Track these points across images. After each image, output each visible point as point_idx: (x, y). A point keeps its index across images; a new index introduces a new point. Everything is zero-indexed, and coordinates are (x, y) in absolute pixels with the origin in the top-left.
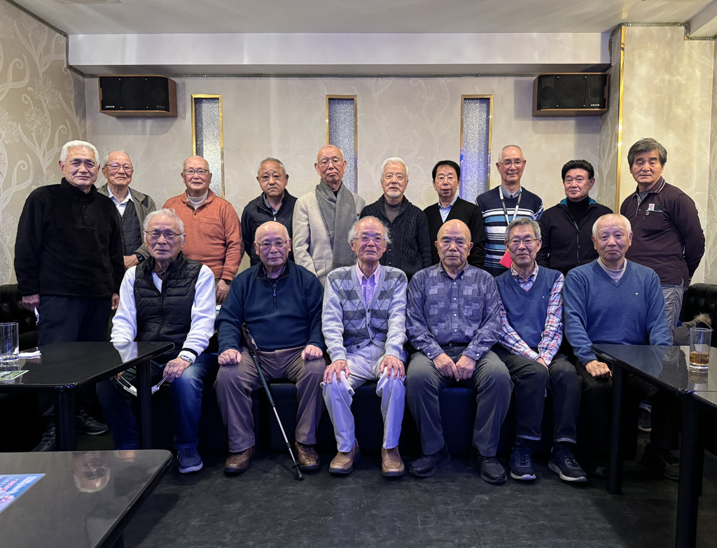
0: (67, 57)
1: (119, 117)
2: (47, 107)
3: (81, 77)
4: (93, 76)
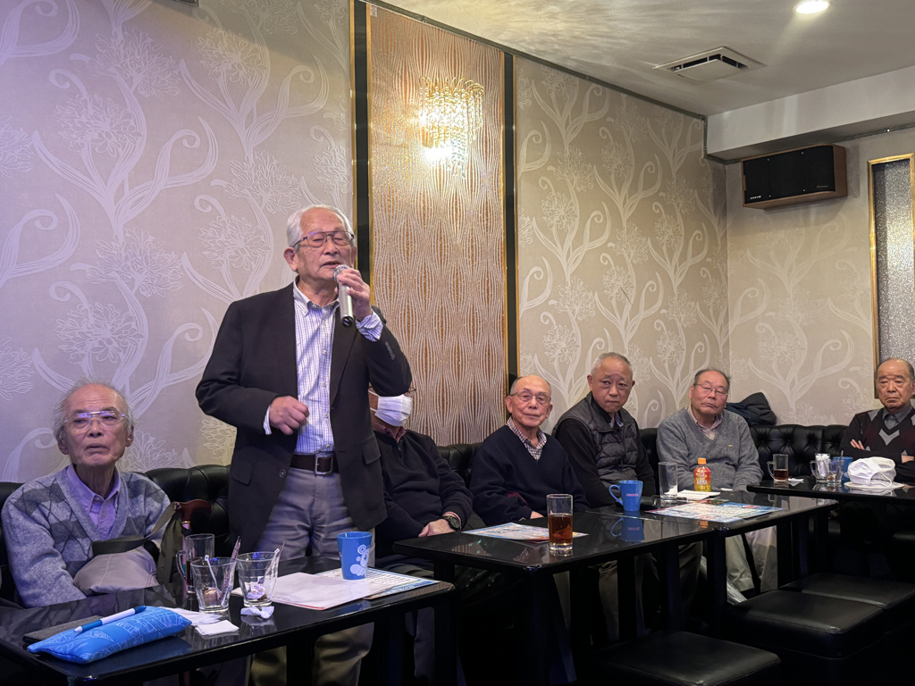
0: (705, 144)
1: (767, 209)
2: (681, 212)
3: (721, 165)
4: (736, 161)
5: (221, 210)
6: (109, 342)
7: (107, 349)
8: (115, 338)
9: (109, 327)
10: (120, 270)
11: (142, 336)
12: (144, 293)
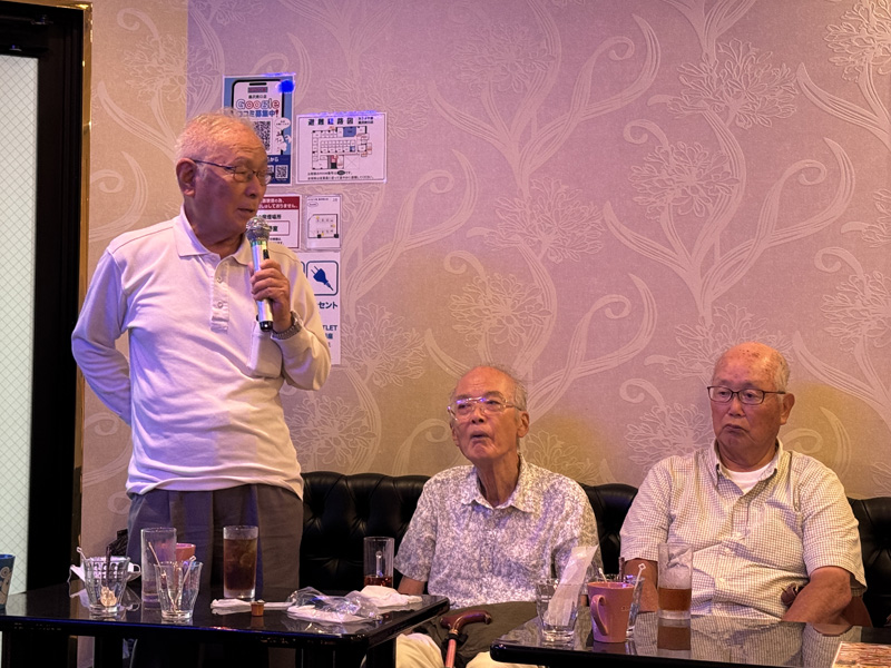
5: (663, 137)
6: (509, 320)
7: (507, 329)
8: (515, 316)
9: (510, 302)
10: (524, 231)
11: (549, 313)
12: (553, 259)
